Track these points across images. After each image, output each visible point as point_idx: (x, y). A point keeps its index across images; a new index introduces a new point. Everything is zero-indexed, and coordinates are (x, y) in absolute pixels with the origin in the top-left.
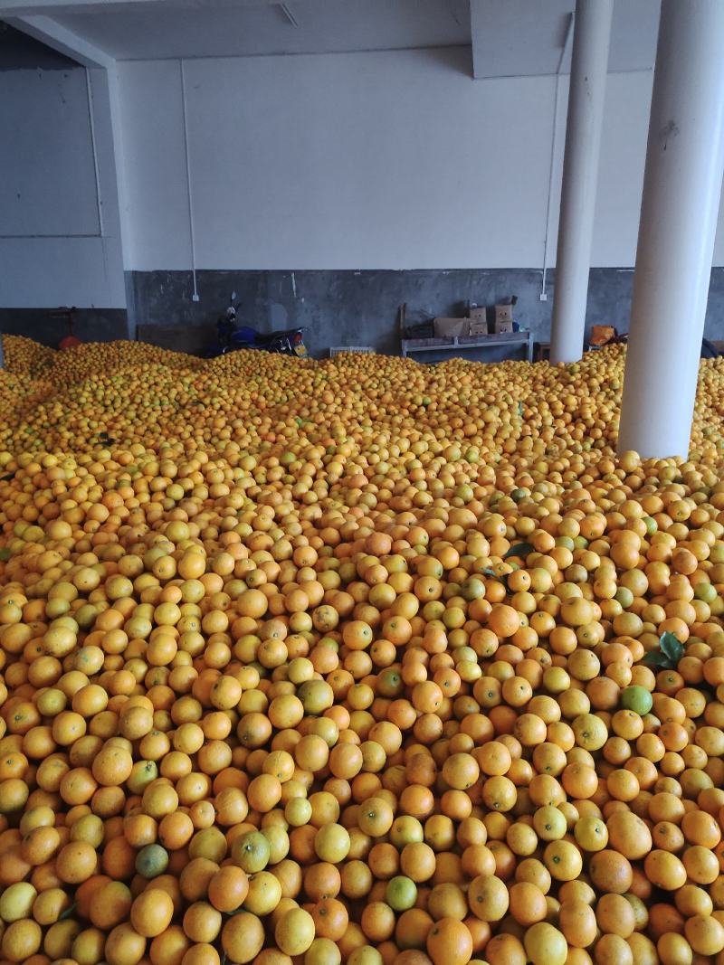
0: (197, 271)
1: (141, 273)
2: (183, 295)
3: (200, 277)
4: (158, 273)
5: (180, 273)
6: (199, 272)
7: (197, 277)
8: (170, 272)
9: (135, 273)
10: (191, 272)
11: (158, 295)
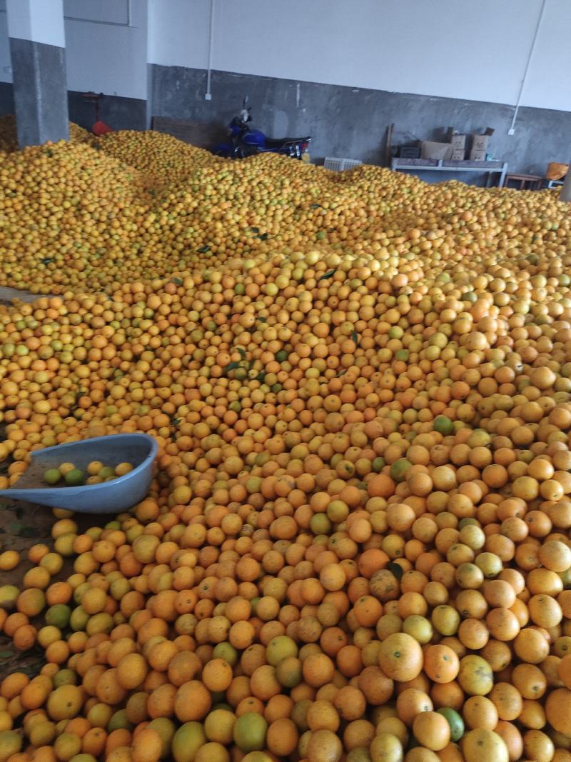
0: (212, 70)
1: (160, 67)
2: (197, 92)
3: (215, 77)
4: (175, 68)
5: (196, 72)
6: (214, 72)
7: (212, 77)
8: (187, 69)
9: (154, 65)
10: (206, 71)
11: (174, 89)
